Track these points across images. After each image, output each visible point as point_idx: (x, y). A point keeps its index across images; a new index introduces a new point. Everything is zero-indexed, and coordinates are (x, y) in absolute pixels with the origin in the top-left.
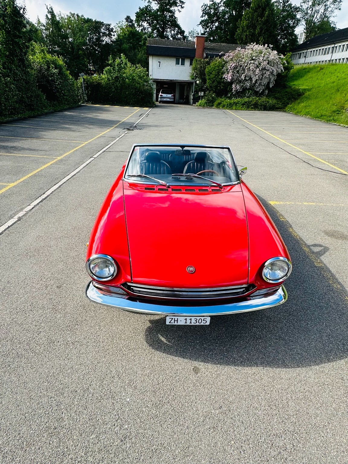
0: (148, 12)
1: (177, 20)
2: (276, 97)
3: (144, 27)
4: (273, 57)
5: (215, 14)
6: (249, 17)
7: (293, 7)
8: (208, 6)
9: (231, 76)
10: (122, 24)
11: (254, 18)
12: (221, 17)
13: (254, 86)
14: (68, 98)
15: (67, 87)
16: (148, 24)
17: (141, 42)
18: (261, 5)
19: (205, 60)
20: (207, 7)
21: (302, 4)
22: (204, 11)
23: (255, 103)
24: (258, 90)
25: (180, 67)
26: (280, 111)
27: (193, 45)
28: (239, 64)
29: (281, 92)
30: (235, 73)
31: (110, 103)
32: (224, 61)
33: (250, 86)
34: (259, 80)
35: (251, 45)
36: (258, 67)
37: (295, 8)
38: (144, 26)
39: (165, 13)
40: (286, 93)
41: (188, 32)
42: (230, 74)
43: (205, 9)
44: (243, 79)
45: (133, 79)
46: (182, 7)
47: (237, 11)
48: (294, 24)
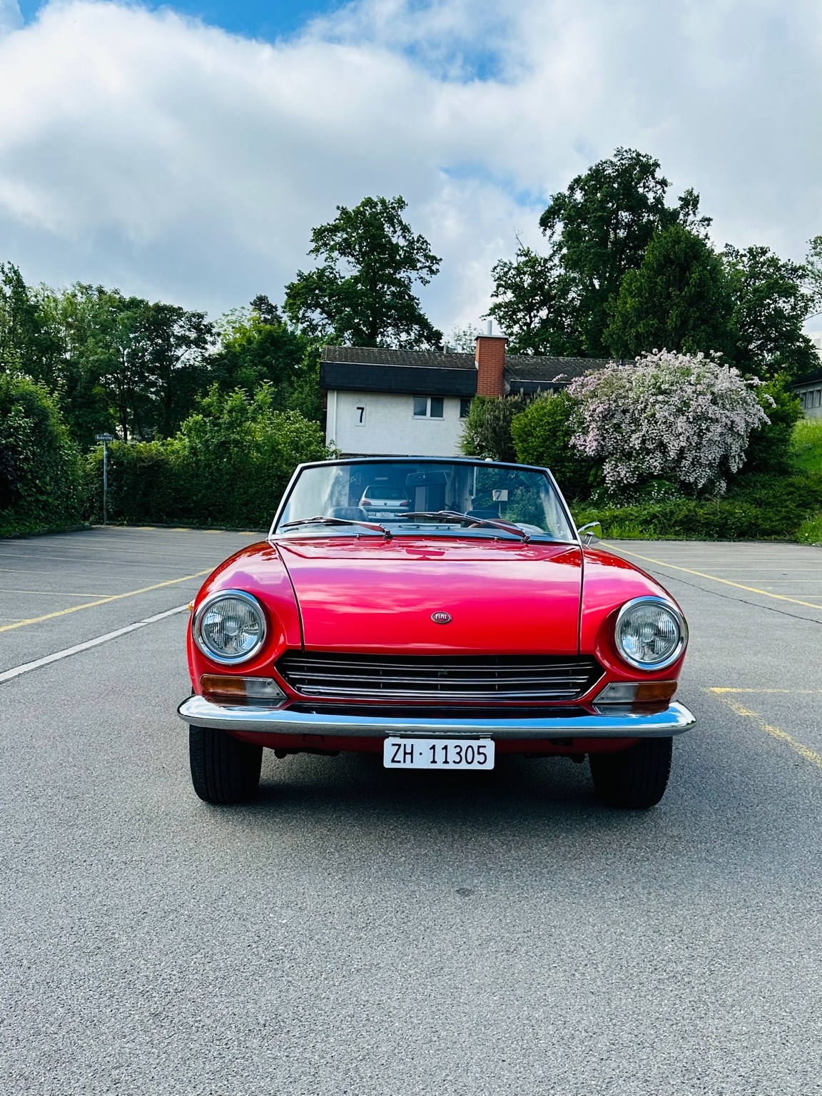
0: (325, 283)
1: (418, 304)
2: (755, 500)
3: (311, 324)
4: (726, 385)
5: (536, 288)
6: (640, 289)
7: (783, 266)
8: (513, 268)
9: (596, 440)
10: (240, 315)
11: (656, 290)
12: (556, 294)
13: (678, 469)
14: (50, 500)
15: (52, 467)
16: (324, 316)
17: (299, 361)
18: (676, 257)
19: (509, 398)
20: (509, 270)
21: (811, 259)
22: (502, 280)
23: (686, 516)
24: (692, 480)
25: (428, 422)
26: (777, 541)
27: (470, 361)
28: (617, 406)
29: (770, 485)
30: (608, 433)
31: (192, 523)
32: (569, 399)
33: (662, 468)
34: (689, 450)
35: (652, 353)
36: (680, 411)
37: (791, 269)
38: (311, 321)
39: (380, 285)
40: (792, 489)
41: (452, 334)
42: (591, 434)
43: (503, 276)
44: (635, 449)
45: (275, 451)
46: (432, 272)
47: (606, 279)
48: (793, 308)
